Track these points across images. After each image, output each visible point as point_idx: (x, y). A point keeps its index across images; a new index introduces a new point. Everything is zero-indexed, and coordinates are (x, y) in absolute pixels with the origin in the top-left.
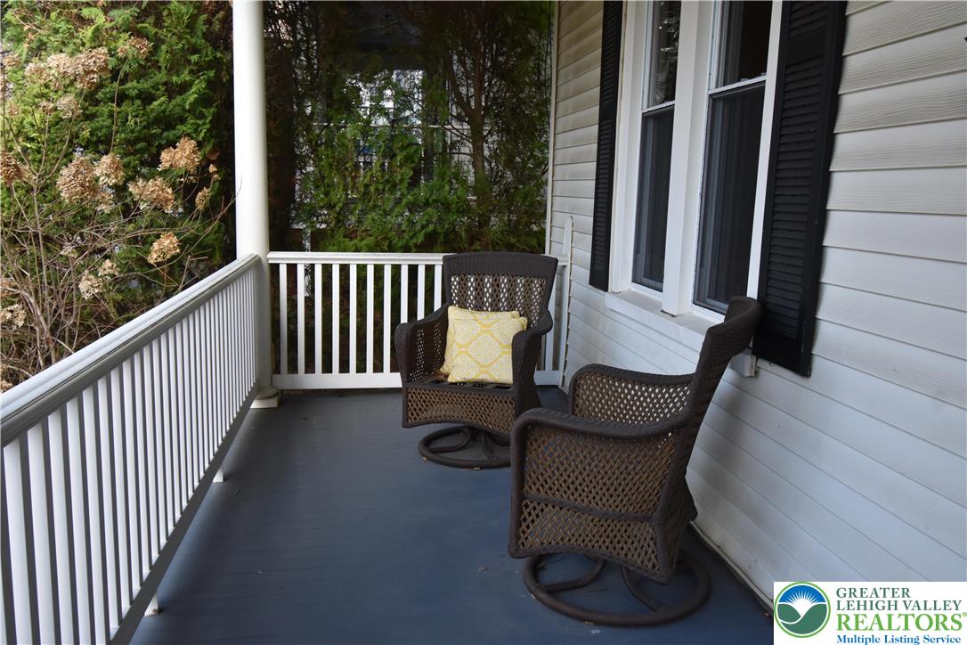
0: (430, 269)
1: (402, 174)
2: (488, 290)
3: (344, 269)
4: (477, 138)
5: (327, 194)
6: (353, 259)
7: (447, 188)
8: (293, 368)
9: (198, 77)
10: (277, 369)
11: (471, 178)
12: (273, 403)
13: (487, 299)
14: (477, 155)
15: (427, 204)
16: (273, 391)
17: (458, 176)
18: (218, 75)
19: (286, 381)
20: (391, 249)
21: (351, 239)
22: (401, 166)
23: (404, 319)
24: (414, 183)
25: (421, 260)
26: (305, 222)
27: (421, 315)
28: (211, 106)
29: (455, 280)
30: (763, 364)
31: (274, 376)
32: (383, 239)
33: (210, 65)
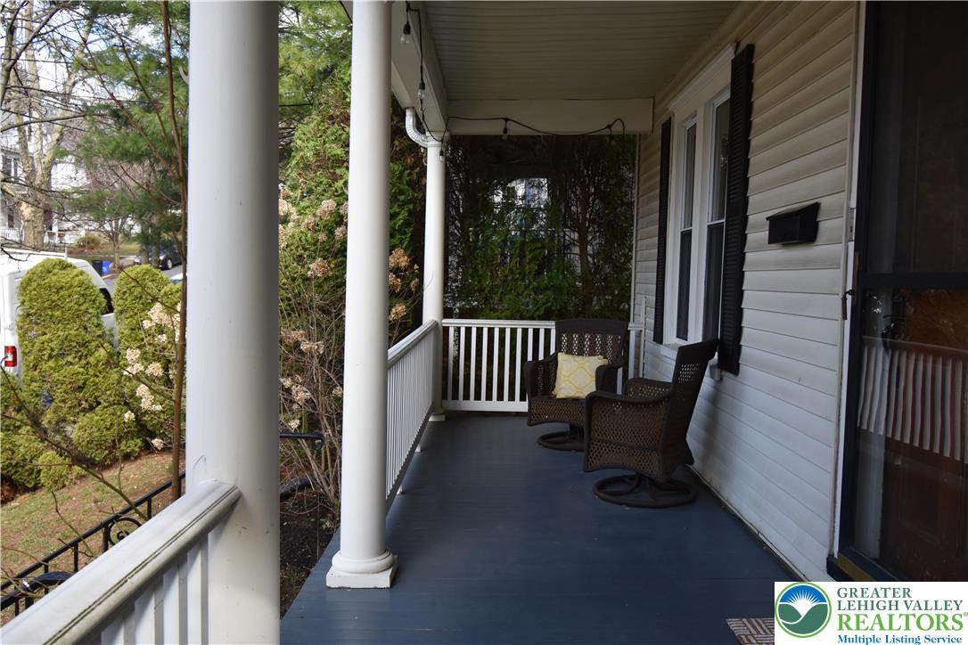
0: (547, 332)
1: (530, 269)
2: (587, 343)
3: (491, 331)
4: (583, 242)
5: (479, 282)
6: (497, 324)
7: (561, 277)
8: (455, 397)
9: (403, 209)
10: (444, 397)
11: (579, 270)
12: (443, 418)
13: (587, 349)
14: (583, 253)
15: (547, 288)
16: (442, 411)
17: (569, 267)
18: (415, 208)
19: (451, 405)
20: (522, 318)
21: (495, 312)
22: (529, 263)
23: (530, 358)
24: (539, 272)
25: (542, 325)
26: (464, 301)
27: (541, 357)
28: (410, 227)
29: (564, 338)
30: (724, 373)
31: (444, 401)
32: (516, 312)
33: (410, 201)
